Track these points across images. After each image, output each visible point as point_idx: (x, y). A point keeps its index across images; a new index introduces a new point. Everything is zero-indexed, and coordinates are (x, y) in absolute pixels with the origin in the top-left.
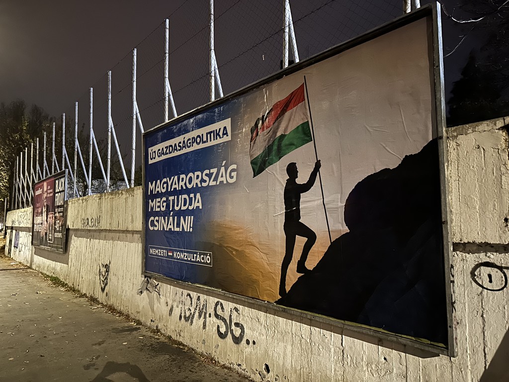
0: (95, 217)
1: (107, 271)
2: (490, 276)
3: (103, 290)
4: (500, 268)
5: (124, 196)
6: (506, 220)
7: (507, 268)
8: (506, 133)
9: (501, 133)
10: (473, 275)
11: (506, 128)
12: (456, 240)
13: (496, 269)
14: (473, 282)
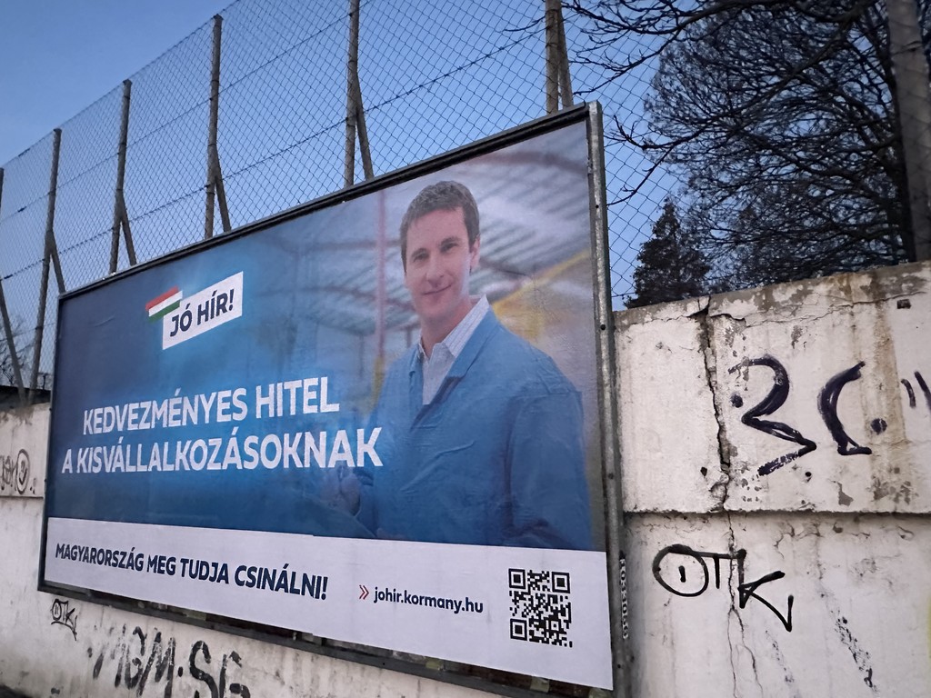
2: (682, 570)
4: (698, 556)
6: (704, 471)
7: (708, 555)
8: (702, 325)
9: (693, 326)
10: (656, 569)
11: (701, 315)
12: (629, 507)
13: (692, 558)
14: (657, 582)
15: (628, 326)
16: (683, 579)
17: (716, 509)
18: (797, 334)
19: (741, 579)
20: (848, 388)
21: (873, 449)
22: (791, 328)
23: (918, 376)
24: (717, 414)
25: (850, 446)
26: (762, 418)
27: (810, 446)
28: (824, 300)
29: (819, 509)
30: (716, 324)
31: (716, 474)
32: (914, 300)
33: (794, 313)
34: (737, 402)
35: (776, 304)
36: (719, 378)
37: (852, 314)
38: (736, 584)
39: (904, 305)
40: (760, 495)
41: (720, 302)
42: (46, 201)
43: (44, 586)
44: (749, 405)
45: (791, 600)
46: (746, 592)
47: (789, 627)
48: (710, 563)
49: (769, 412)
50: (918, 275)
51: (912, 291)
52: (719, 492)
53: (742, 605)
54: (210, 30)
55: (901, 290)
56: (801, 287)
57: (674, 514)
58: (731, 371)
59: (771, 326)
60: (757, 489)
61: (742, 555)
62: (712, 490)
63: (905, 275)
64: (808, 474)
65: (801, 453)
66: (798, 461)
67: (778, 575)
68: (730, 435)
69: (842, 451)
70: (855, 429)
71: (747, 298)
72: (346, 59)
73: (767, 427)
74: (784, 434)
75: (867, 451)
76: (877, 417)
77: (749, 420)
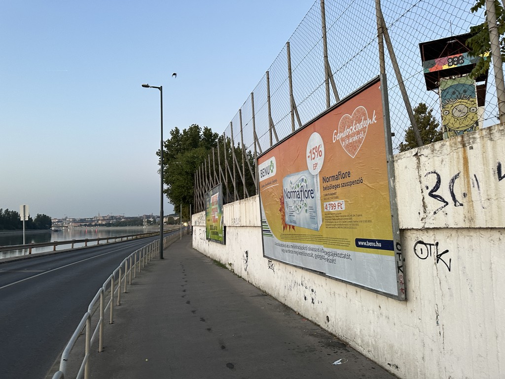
0: (238, 217)
1: (247, 256)
2: (421, 249)
3: (246, 270)
4: (425, 244)
5: (251, 202)
6: (419, 213)
7: (428, 244)
8: (417, 159)
9: (415, 158)
10: (415, 250)
11: (416, 154)
12: (401, 227)
13: (424, 245)
14: (415, 254)
15: (397, 160)
16: (422, 253)
17: (424, 227)
18: (442, 161)
19: (437, 253)
20: (456, 181)
21: (464, 204)
22: (441, 160)
23: (475, 176)
24: (422, 192)
25: (457, 203)
26: (434, 193)
27: (447, 204)
28: (449, 147)
29: (450, 227)
30: (420, 158)
31: (422, 215)
32: (474, 146)
33: (441, 153)
34: (427, 188)
35: (436, 150)
36: (422, 179)
37: (457, 152)
38: (436, 255)
39: (472, 148)
40: (434, 222)
41: (420, 150)
42: (252, 120)
43: (264, 256)
44: (430, 189)
45: (450, 260)
46: (439, 257)
47: (450, 270)
48: (428, 246)
49: (436, 191)
50: (474, 136)
51: (473, 142)
52: (424, 221)
53: (437, 263)
54: (286, 48)
55: (470, 143)
56: (442, 143)
57: (413, 229)
58: (425, 176)
59: (435, 158)
60: (433, 220)
61: (437, 244)
62: (422, 220)
63: (471, 136)
64: (447, 214)
65: (445, 206)
66: (443, 209)
67: (447, 251)
68: (425, 200)
69: (455, 205)
70: (459, 197)
71: (427, 148)
72: (323, 56)
73: (435, 197)
74: (439, 199)
75: (462, 205)
76: (464, 192)
77: (431, 194)
